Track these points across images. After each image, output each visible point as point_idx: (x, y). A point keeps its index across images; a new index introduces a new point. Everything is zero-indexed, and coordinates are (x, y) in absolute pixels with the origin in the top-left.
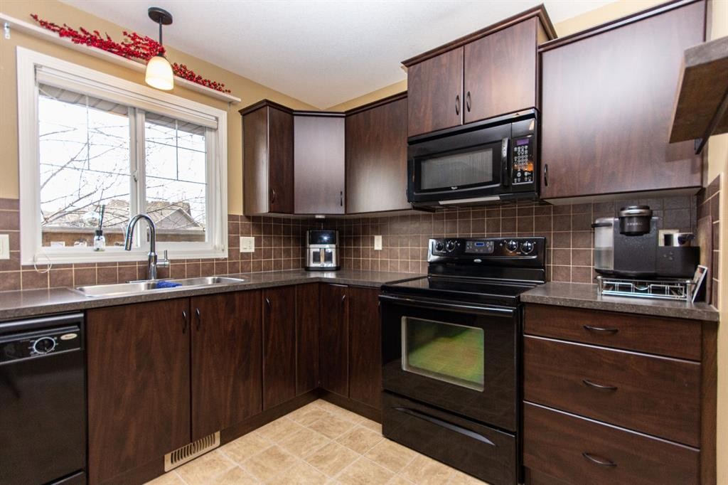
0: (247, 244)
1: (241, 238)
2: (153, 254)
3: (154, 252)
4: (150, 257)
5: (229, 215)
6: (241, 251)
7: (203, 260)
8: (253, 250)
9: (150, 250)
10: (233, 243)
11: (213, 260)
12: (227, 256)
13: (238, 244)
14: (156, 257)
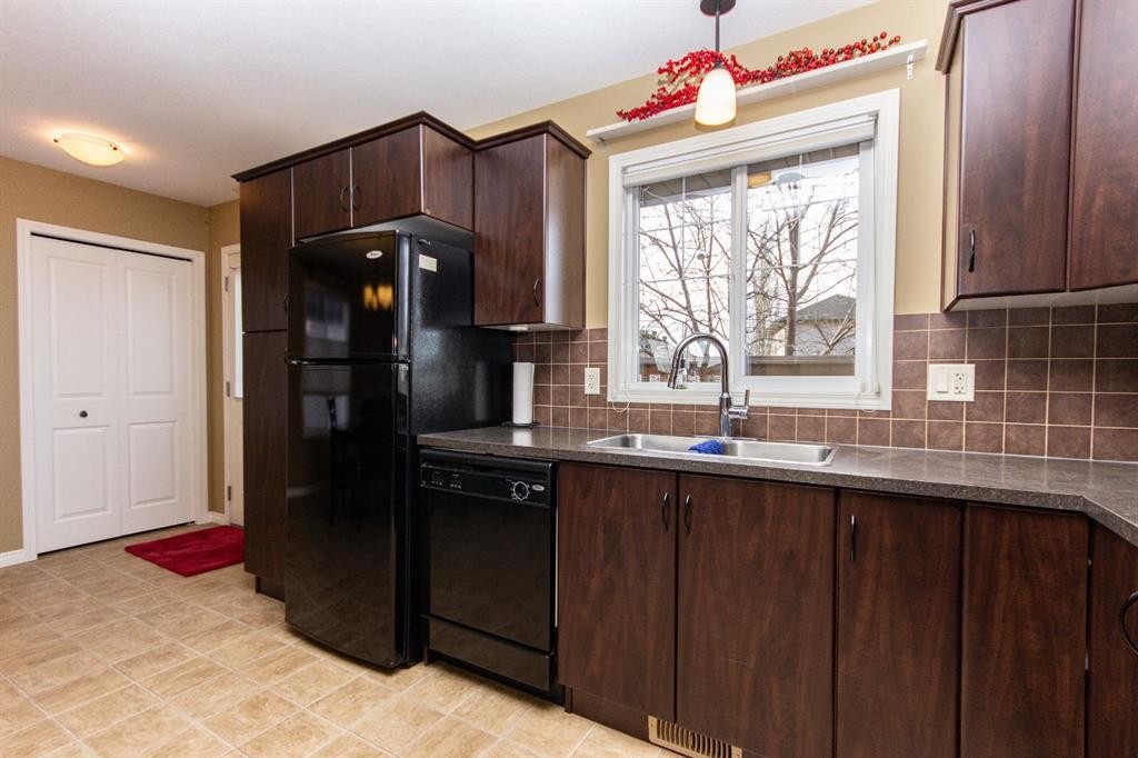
0: (952, 382)
1: (932, 369)
2: (726, 395)
3: (727, 392)
4: (721, 399)
5: (897, 318)
6: (930, 397)
7: (831, 411)
8: (969, 396)
9: (721, 390)
10: (908, 377)
11: (853, 412)
12: (888, 407)
13: (921, 378)
14: (729, 401)
